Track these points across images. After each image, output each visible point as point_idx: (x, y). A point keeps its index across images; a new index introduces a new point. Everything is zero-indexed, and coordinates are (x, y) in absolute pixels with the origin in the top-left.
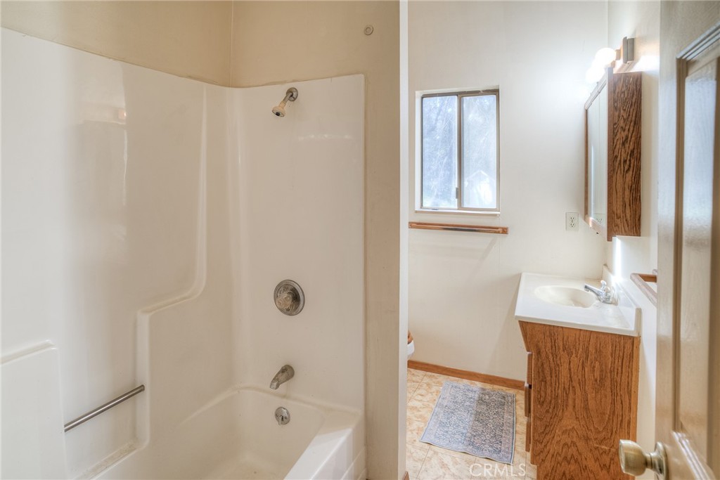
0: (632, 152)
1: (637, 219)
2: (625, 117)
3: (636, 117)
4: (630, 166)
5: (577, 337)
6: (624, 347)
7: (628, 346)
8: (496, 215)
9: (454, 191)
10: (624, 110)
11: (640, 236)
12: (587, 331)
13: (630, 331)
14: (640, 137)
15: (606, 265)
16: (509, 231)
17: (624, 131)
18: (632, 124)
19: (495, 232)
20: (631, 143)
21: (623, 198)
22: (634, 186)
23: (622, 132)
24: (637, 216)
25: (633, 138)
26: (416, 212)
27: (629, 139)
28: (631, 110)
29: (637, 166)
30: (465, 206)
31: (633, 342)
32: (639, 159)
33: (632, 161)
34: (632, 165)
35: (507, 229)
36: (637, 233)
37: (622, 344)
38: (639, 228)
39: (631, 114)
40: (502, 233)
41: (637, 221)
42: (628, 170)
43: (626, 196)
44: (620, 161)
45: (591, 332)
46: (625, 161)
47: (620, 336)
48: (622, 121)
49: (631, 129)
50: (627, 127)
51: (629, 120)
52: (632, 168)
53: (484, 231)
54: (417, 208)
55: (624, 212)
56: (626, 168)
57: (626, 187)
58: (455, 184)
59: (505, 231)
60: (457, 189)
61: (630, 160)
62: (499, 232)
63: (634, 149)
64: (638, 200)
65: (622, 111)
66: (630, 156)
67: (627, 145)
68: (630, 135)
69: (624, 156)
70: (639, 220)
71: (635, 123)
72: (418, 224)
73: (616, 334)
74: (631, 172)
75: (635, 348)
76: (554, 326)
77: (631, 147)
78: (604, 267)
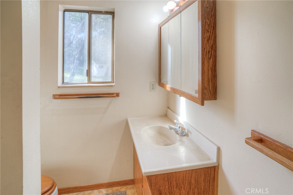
0: (212, 46)
1: (215, 89)
2: (208, 23)
3: (214, 24)
4: (211, 55)
5: (185, 175)
6: (210, 174)
7: (212, 172)
8: (112, 86)
9: (85, 72)
10: (208, 19)
11: (216, 100)
12: (190, 170)
13: (214, 163)
14: (216, 37)
15: (168, 108)
16: (120, 95)
17: (208, 32)
18: (212, 28)
19: (113, 97)
20: (212, 40)
21: (208, 76)
22: (213, 68)
23: (207, 33)
24: (215, 87)
25: (213, 37)
26: (59, 87)
27: (211, 37)
28: (212, 20)
29: (215, 55)
30: (92, 81)
31: (215, 169)
32: (215, 51)
33: (212, 52)
34: (212, 55)
35: (119, 94)
36: (215, 98)
37: (209, 172)
38: (216, 95)
39: (211, 22)
40: (117, 96)
41: (215, 90)
42: (211, 57)
43: (210, 75)
44: (206, 51)
45: (192, 170)
46: (209, 52)
47: (208, 168)
48: (207, 26)
49: (212, 31)
50: (210, 30)
51: (211, 25)
52: (212, 56)
53: (106, 97)
54: (60, 84)
55: (209, 85)
56: (210, 56)
57: (210, 69)
58: (86, 67)
59: (118, 95)
60: (87, 71)
61: (211, 51)
62: (115, 97)
63: (213, 44)
64: (215, 77)
65: (207, 19)
66: (211, 49)
67: (210, 42)
68: (211, 35)
69: (208, 48)
70: (216, 89)
71: (213, 28)
72: (60, 95)
73: (206, 167)
74: (212, 59)
75: (216, 173)
76: (170, 173)
77: (212, 43)
78: (168, 109)
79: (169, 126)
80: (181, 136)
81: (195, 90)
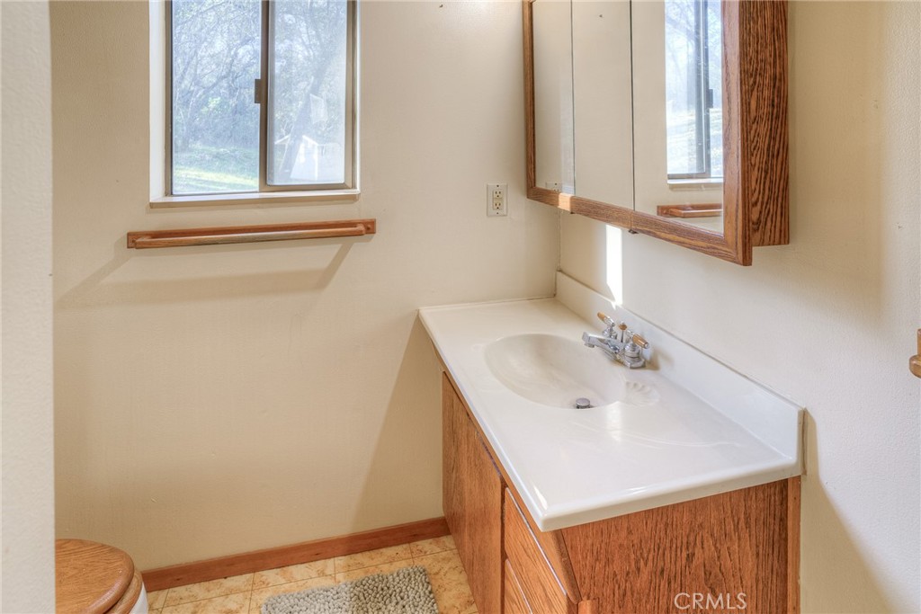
8: (350, 198)
15: (561, 271)
16: (378, 226)
26: (153, 205)
30: (277, 183)
31: (785, 489)
35: (373, 223)
40: (367, 233)
54: (156, 193)
59: (370, 228)
62: (359, 234)
78: (560, 274)
79: (585, 333)
80: (632, 368)
81: (658, 207)
